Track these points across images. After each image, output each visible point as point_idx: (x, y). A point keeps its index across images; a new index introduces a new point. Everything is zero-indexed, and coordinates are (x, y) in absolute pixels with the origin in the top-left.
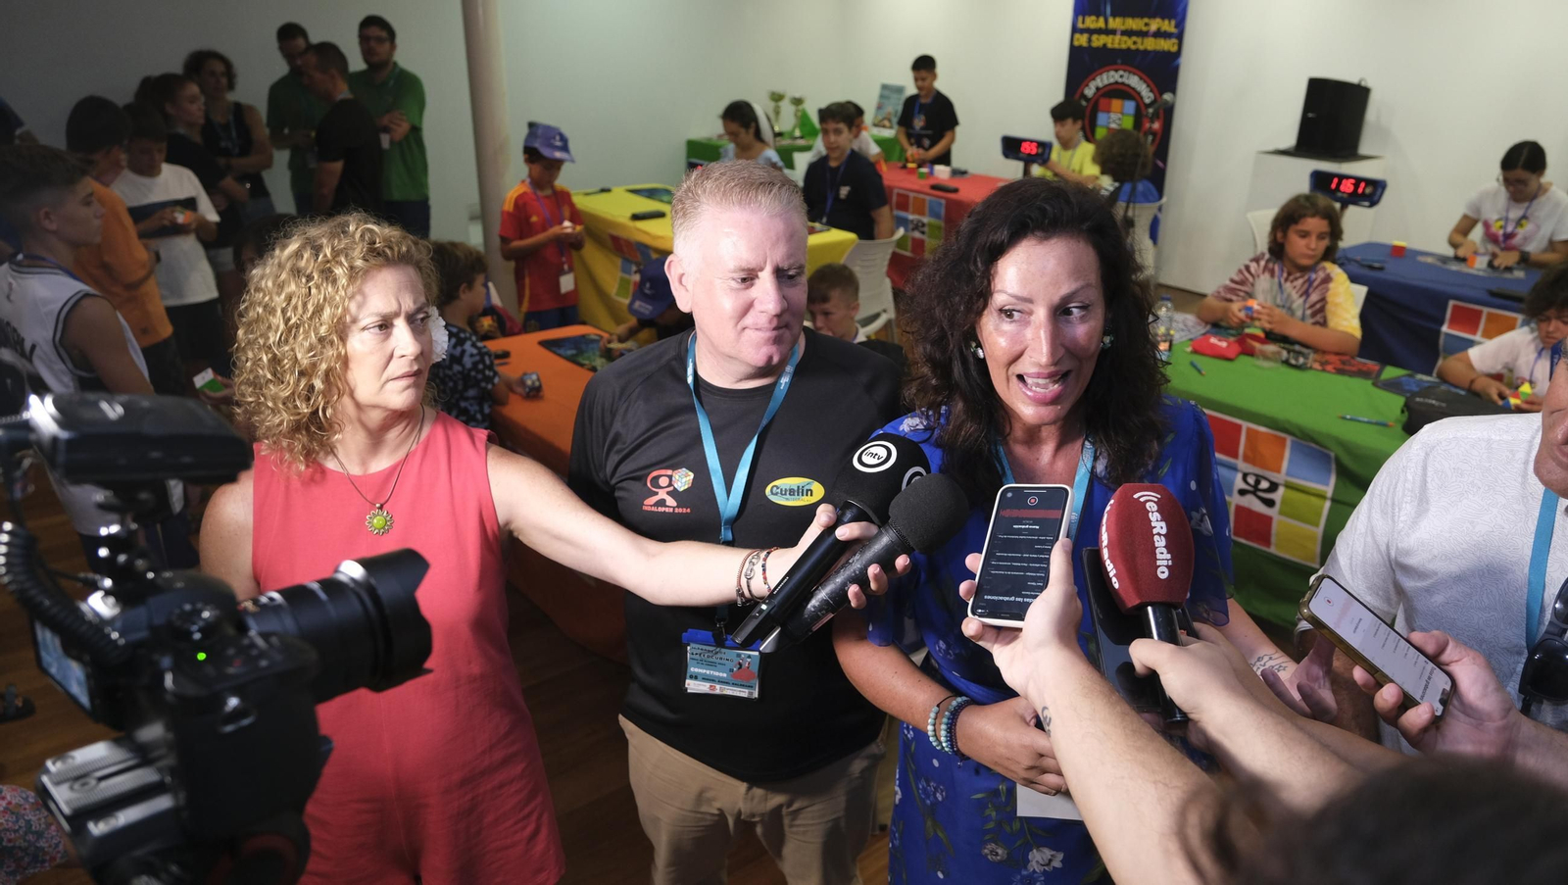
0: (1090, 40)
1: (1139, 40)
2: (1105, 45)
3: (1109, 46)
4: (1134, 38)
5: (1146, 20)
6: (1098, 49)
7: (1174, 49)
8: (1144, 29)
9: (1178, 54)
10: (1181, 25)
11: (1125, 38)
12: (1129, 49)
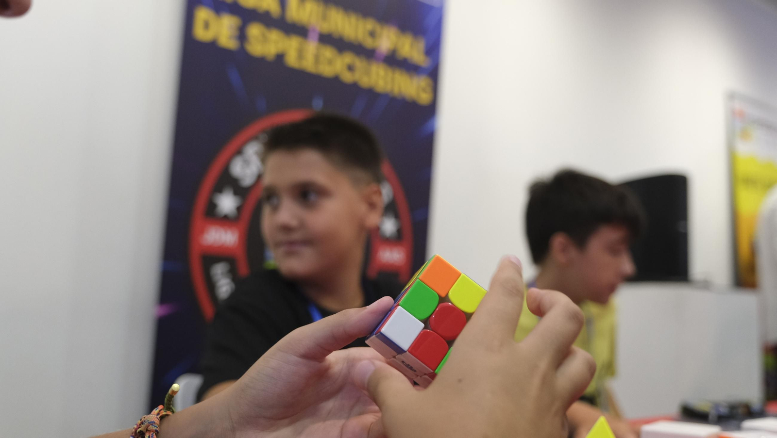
0: (242, 36)
1: (359, 63)
2: (280, 57)
3: (292, 60)
4: (348, 58)
5: (370, 24)
6: (261, 61)
7: (424, 98)
8: (369, 43)
9: (430, 111)
10: (434, 49)
11: (328, 52)
12: (336, 80)
